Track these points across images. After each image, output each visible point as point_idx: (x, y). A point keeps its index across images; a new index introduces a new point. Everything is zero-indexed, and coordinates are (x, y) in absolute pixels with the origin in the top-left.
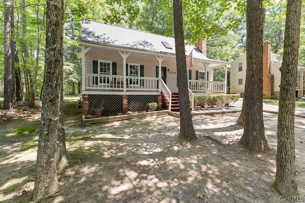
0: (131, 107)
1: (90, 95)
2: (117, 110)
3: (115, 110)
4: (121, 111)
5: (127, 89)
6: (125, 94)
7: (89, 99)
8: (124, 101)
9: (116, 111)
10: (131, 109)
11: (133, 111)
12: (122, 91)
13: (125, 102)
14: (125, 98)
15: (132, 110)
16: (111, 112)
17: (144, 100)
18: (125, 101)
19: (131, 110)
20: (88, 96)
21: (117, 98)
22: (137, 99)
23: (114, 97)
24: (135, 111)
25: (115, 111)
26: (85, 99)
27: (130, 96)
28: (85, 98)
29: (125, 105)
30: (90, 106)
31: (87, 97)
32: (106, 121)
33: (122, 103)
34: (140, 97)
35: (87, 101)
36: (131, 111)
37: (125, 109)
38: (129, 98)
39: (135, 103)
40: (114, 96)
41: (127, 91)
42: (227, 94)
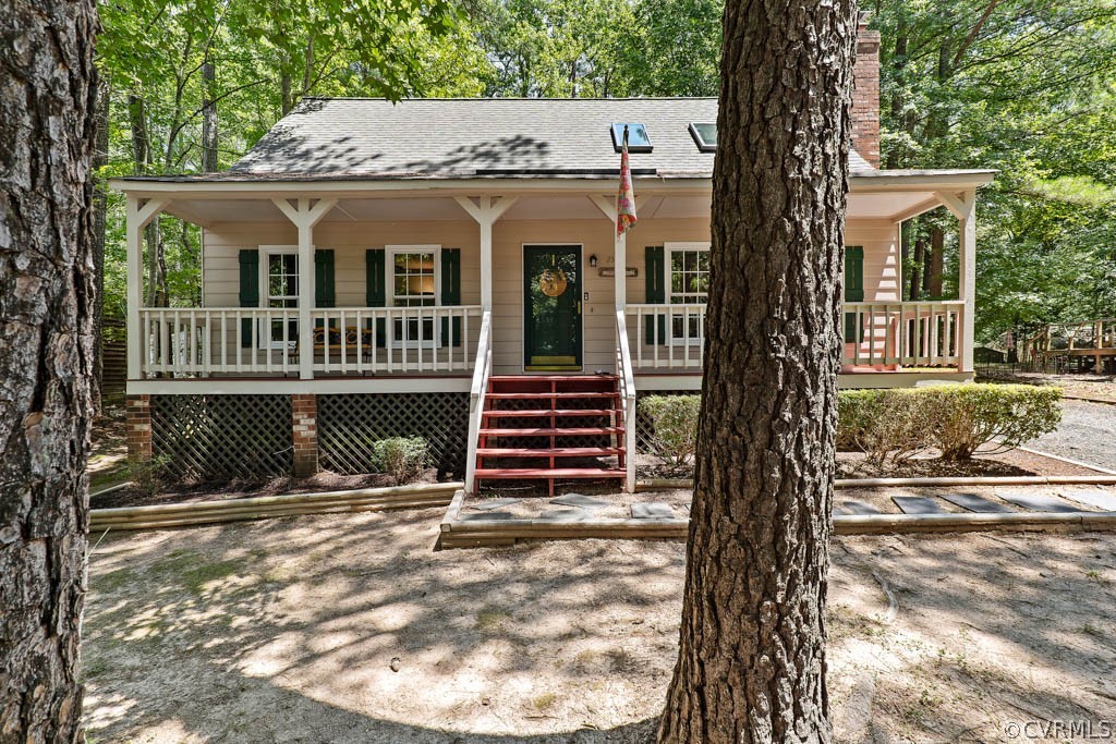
0: (335, 453)
1: (159, 397)
2: (272, 461)
3: (261, 461)
4: (286, 469)
5: (319, 367)
6: (307, 393)
7: (153, 415)
8: (298, 422)
9: (267, 467)
10: (335, 458)
11: (347, 469)
12: (295, 377)
13: (304, 426)
14: (303, 410)
15: (341, 464)
16: (243, 471)
17: (403, 418)
18: (302, 422)
19: (335, 463)
20: (151, 403)
21: (272, 410)
22: (363, 413)
23: (256, 405)
24: (358, 469)
25: (261, 466)
26: (137, 416)
27: (329, 402)
28: (138, 409)
29: (303, 440)
30: (159, 443)
31: (147, 404)
32: (125, 526)
33: (292, 432)
34: (380, 402)
35: (145, 422)
36: (336, 471)
37: (303, 458)
38: (329, 408)
39: (358, 430)
40: (257, 400)
41: (319, 376)
42: (978, 380)
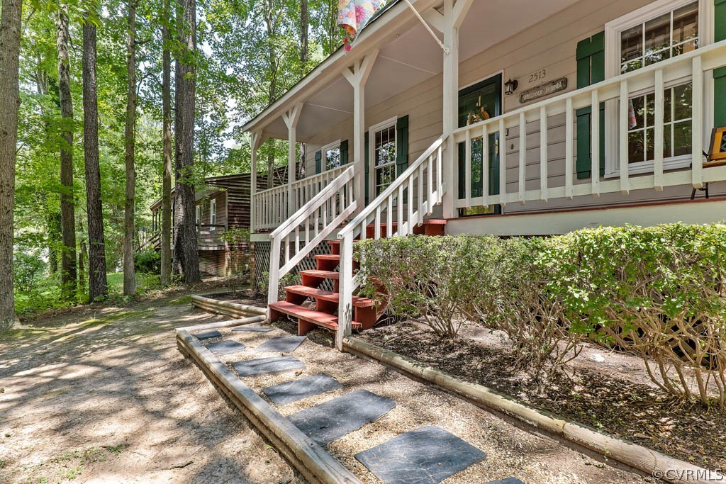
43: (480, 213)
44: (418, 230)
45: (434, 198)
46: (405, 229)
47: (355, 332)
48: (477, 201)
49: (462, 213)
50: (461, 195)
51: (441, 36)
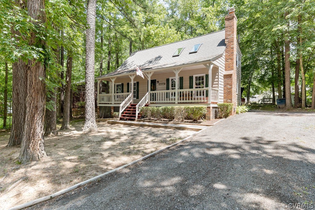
43: (153, 103)
44: (145, 106)
45: (147, 101)
46: (144, 105)
47: (138, 119)
48: (153, 102)
49: (151, 103)
50: (151, 100)
51: (148, 77)
